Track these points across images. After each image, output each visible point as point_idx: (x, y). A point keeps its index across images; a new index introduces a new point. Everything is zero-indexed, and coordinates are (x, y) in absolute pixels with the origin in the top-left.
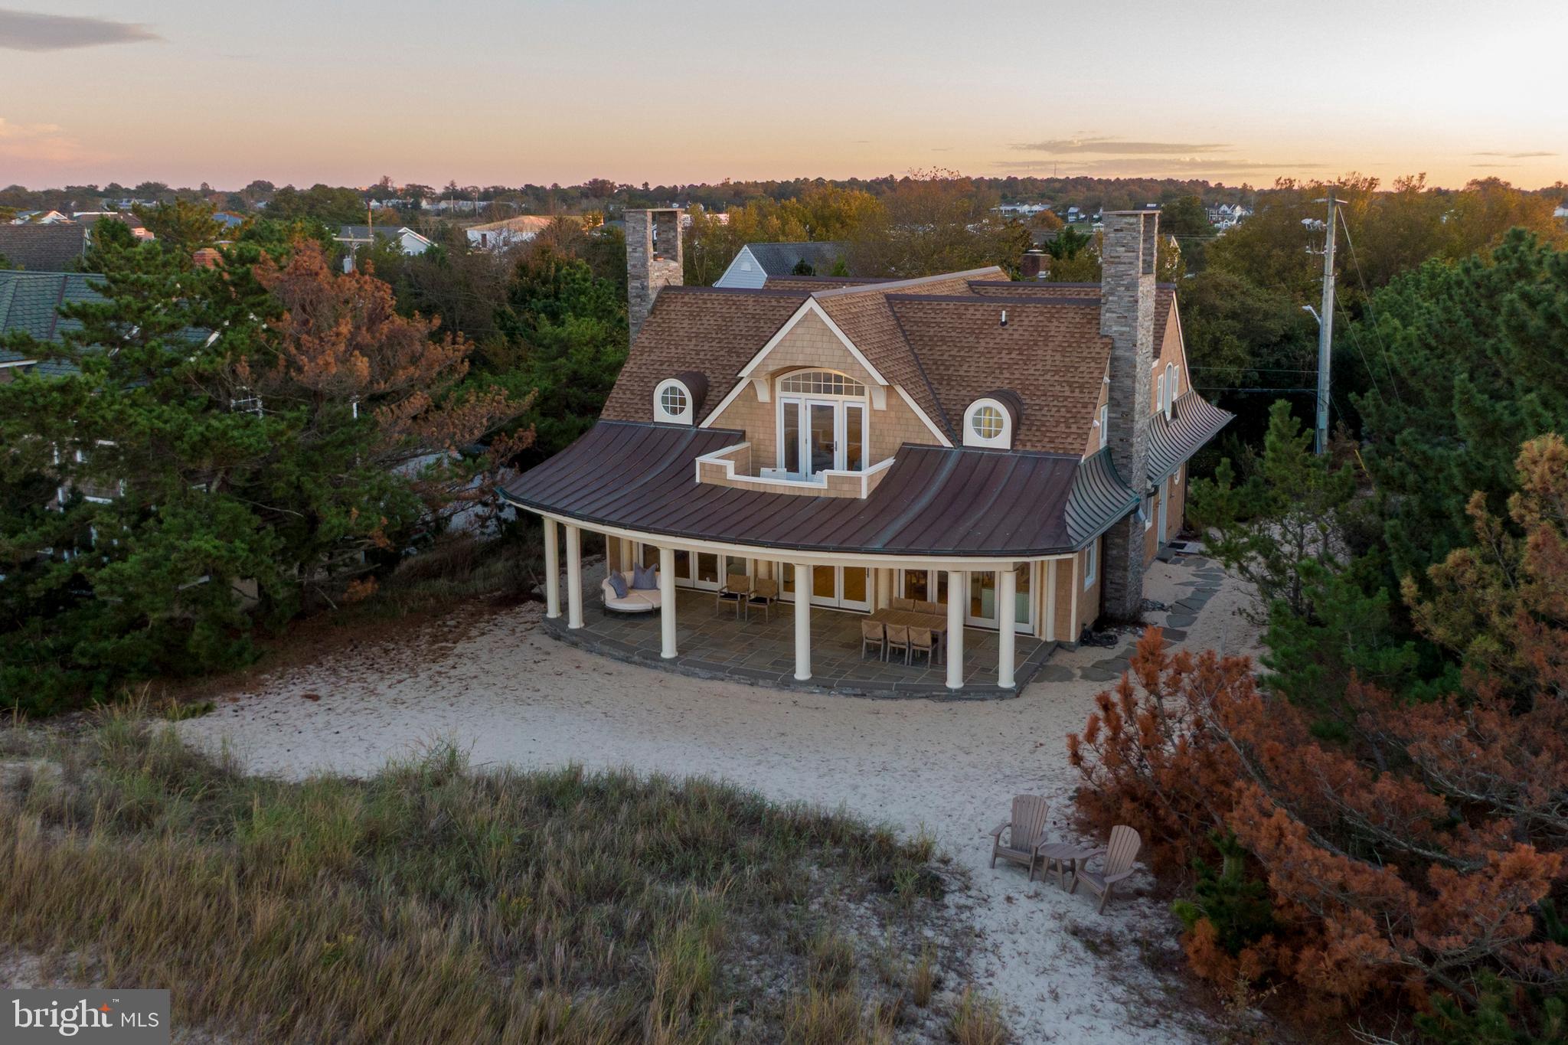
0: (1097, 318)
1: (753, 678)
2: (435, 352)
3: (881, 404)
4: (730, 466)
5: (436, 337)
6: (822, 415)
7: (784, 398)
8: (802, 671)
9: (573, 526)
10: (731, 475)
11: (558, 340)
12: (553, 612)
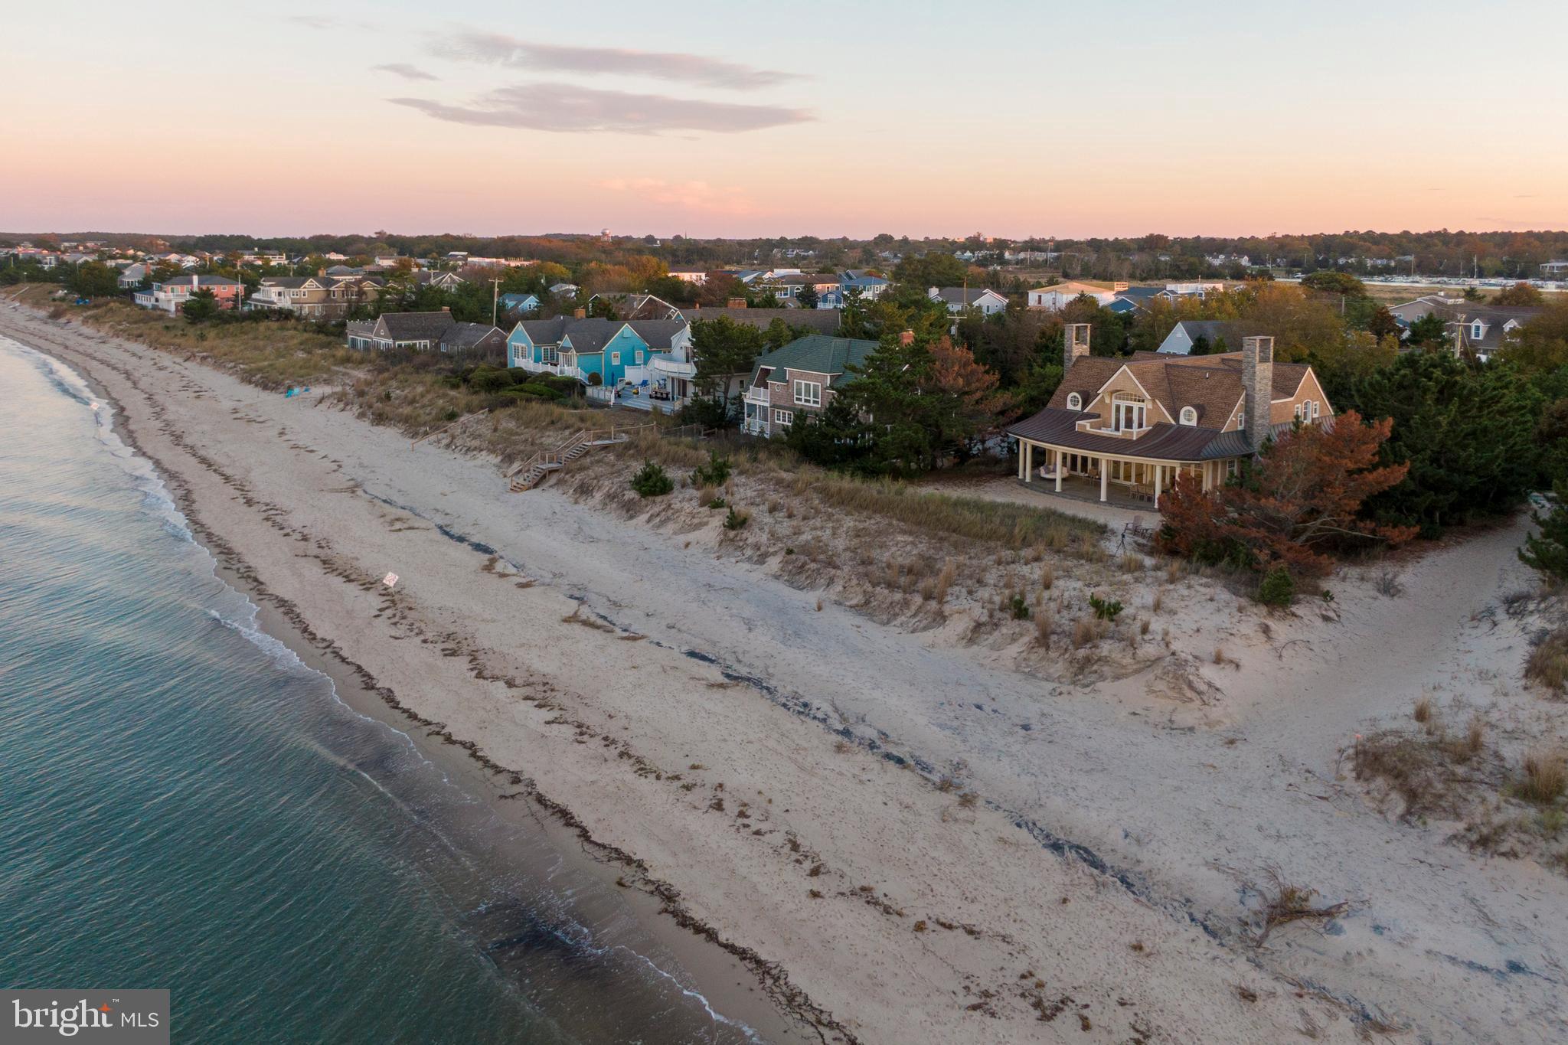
0: (1240, 379)
1: (1086, 500)
2: (987, 377)
3: (1150, 406)
4: (1088, 426)
5: (987, 372)
6: (1129, 410)
7: (1115, 402)
8: (1103, 498)
9: (1030, 442)
10: (1088, 428)
11: (1041, 374)
12: (1020, 477)
